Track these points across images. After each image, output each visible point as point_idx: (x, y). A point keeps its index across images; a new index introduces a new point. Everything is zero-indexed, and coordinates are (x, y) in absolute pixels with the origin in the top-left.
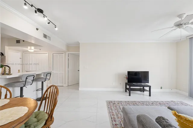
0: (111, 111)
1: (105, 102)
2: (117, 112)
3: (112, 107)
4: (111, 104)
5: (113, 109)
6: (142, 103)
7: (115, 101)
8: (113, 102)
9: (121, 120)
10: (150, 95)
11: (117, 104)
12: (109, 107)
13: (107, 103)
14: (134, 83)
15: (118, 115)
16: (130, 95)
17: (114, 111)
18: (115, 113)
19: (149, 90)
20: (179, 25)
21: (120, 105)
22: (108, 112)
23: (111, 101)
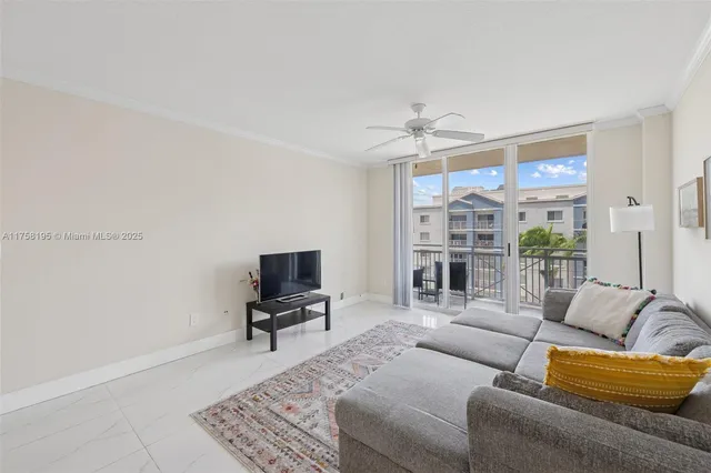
0: (249, 450)
1: (191, 420)
2: (278, 438)
3: (243, 429)
4: (224, 420)
5: (252, 436)
6: (324, 359)
7: (234, 398)
8: (233, 405)
9: (314, 463)
10: (327, 328)
11: (251, 404)
12: (229, 435)
13: (201, 424)
14: (279, 299)
15: (290, 449)
16: (273, 348)
17: (262, 444)
18: (271, 447)
19: (324, 312)
20: (417, 129)
21: (265, 401)
22: (243, 464)
23: (215, 406)
